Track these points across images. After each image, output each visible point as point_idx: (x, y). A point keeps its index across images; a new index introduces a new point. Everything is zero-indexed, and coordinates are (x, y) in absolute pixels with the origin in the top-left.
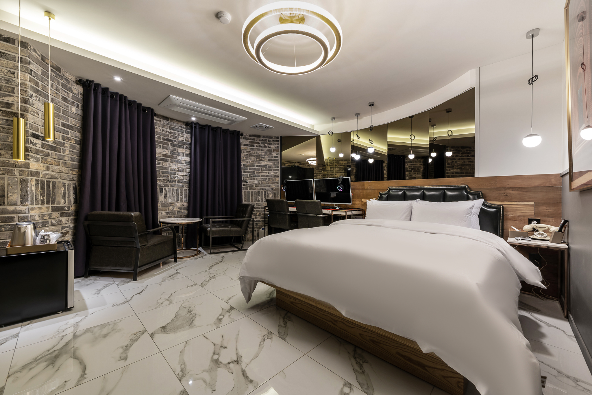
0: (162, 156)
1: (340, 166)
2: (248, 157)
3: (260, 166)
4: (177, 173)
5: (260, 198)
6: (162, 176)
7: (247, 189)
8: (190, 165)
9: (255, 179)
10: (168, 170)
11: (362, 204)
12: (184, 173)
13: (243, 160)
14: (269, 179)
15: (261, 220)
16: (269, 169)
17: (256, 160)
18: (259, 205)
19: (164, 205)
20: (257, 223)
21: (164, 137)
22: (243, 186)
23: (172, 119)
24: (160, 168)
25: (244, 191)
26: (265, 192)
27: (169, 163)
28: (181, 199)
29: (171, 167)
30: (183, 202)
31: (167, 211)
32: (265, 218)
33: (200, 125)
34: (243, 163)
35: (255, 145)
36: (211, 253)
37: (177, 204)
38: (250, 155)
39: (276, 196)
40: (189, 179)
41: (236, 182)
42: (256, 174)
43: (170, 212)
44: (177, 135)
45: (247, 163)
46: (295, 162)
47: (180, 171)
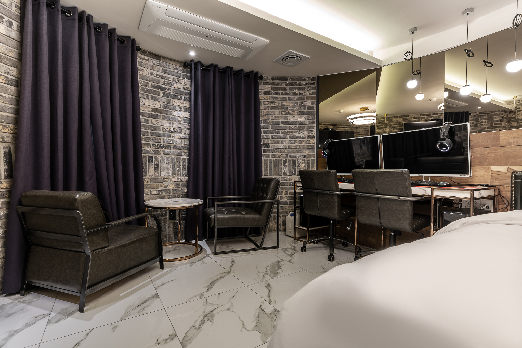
0: (151, 110)
1: (393, 126)
2: (270, 110)
3: (286, 123)
4: (172, 134)
5: (287, 170)
6: (152, 139)
7: (268, 156)
8: (190, 123)
9: (280, 141)
10: (159, 130)
11: (491, 176)
12: (182, 135)
13: (263, 114)
14: (300, 142)
15: (288, 201)
16: (301, 126)
17: (282, 114)
18: (285, 180)
19: (154, 180)
20: (282, 206)
21: (154, 84)
22: (263, 152)
23: (164, 58)
24: (148, 127)
25: (264, 160)
26: (294, 161)
27: (161, 122)
28: (178, 172)
29: (164, 127)
30: (180, 176)
31: (158, 189)
32: (295, 198)
33: (202, 65)
34: (262, 119)
35: (280, 92)
36: (216, 253)
37: (173, 180)
38: (272, 108)
39: (310, 167)
40: (188, 143)
41: (253, 146)
42: (281, 135)
43: (163, 190)
44: (172, 81)
45: (268, 119)
46: (327, 124)
47: (177, 132)
